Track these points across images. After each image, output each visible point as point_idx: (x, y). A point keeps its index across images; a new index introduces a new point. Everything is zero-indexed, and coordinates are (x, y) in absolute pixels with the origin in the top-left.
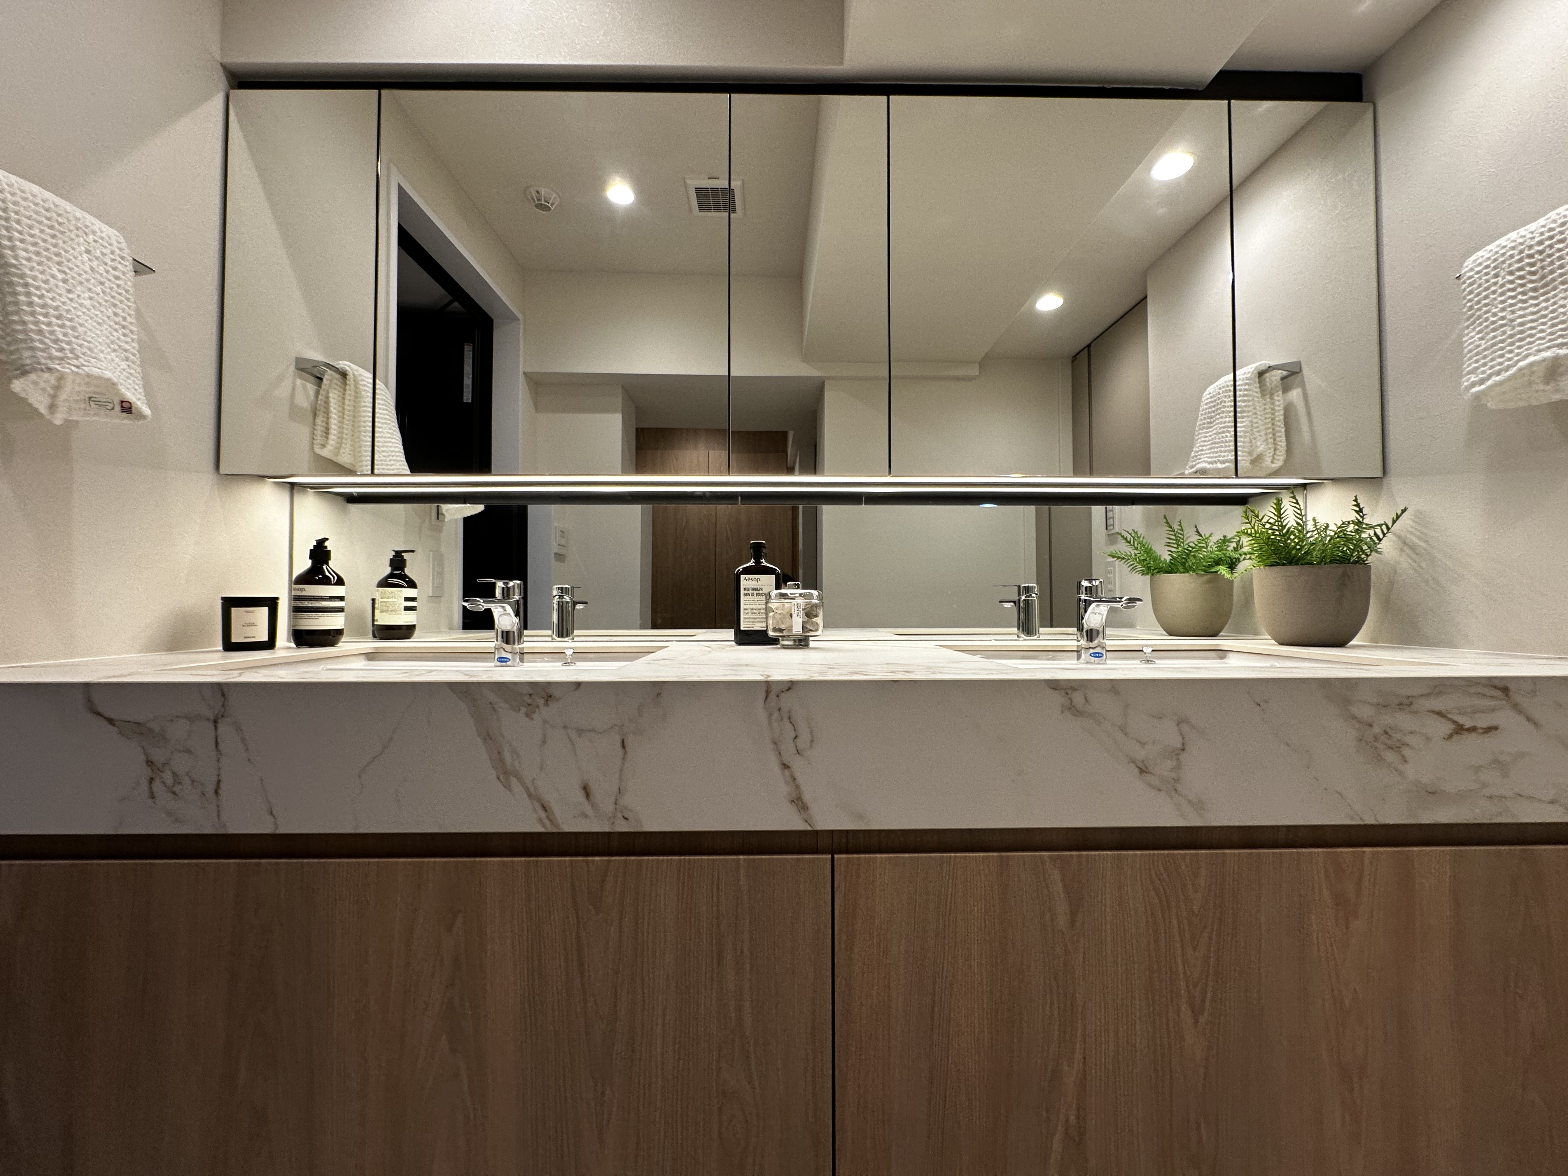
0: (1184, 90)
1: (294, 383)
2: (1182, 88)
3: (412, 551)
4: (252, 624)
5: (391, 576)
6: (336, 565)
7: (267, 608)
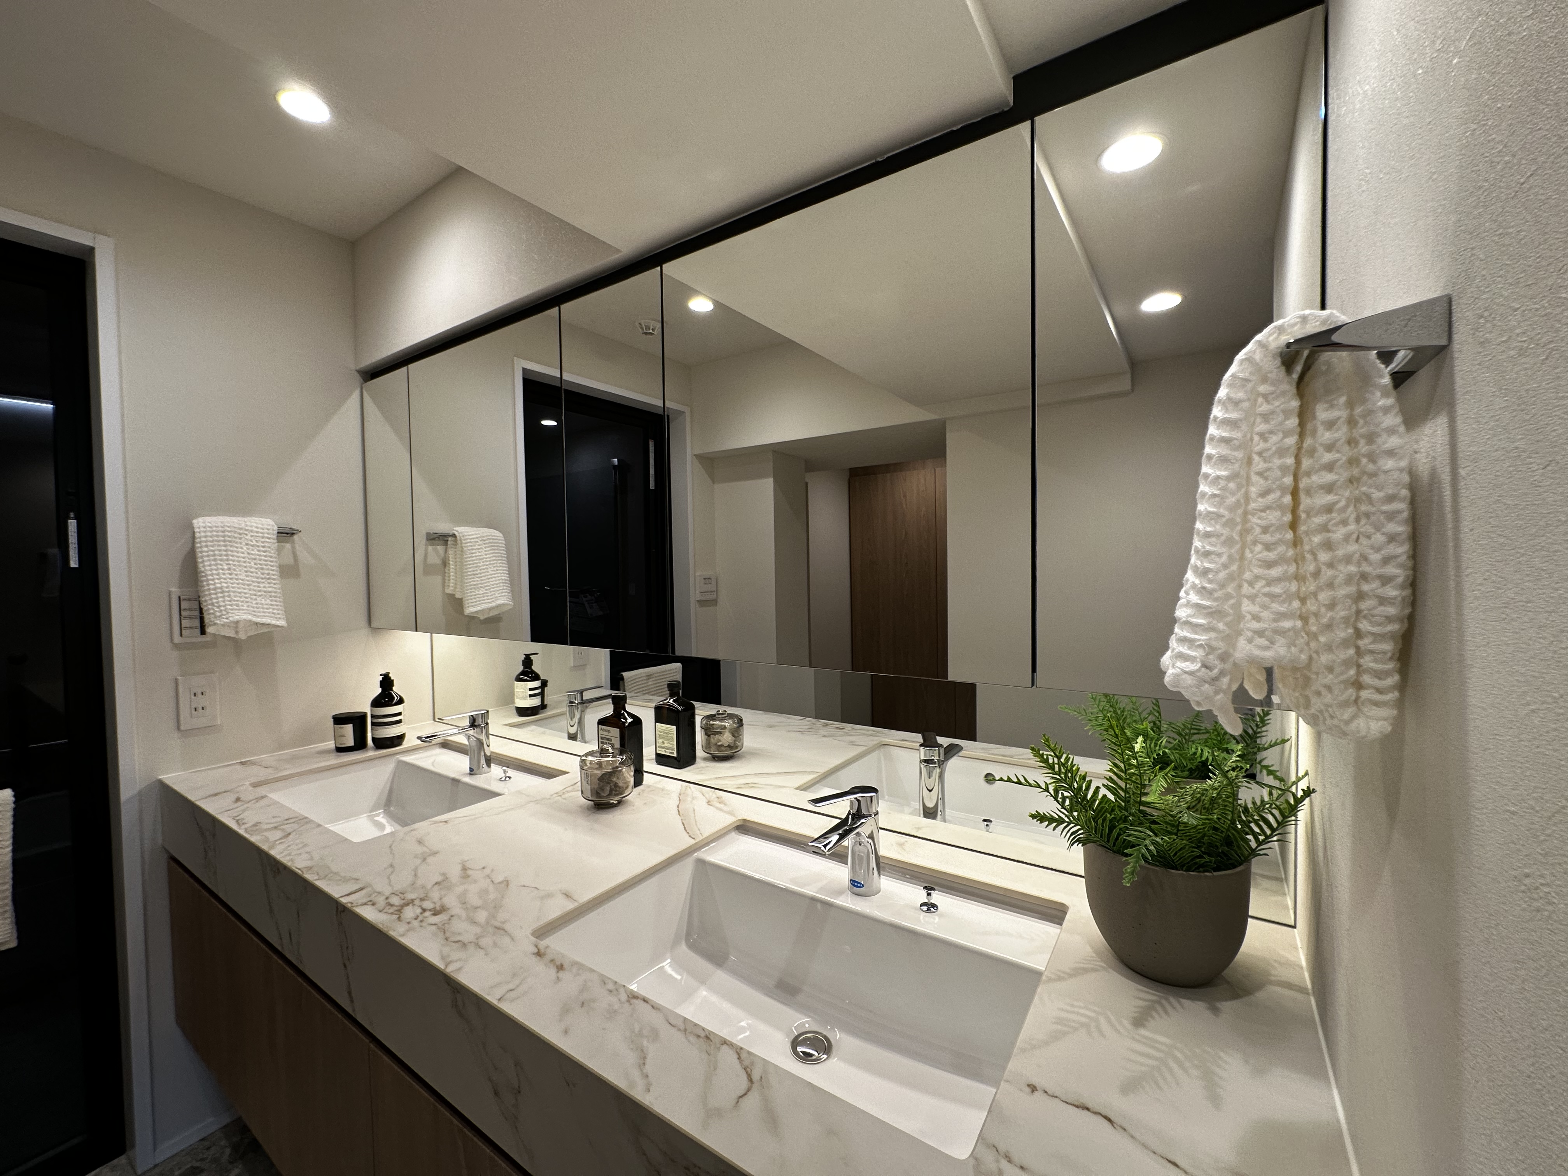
0: (983, 119)
1: (426, 550)
2: (979, 119)
3: (537, 654)
4: (343, 736)
5: (522, 673)
6: (397, 689)
7: (351, 725)
